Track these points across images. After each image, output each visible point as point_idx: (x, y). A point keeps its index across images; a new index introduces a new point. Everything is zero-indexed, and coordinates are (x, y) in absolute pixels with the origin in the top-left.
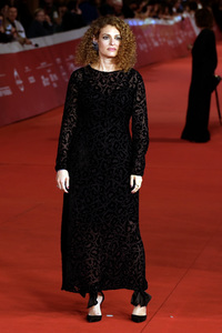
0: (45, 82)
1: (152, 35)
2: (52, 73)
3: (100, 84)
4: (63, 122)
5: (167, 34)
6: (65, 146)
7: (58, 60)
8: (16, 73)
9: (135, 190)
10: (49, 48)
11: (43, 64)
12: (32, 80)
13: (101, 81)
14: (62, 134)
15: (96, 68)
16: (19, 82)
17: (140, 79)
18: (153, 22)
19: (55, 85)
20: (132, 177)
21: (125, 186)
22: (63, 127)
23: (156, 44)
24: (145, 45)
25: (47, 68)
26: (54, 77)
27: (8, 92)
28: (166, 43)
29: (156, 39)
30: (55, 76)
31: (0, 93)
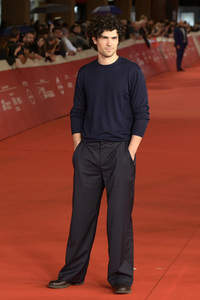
1: (163, 50)
8: (58, 80)
12: (70, 85)
16: (60, 87)
18: (164, 40)
24: (158, 58)
27: (51, 95)
29: (166, 53)
31: (46, 96)
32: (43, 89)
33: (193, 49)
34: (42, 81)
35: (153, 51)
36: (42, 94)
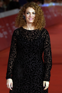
3: (27, 36)
4: (10, 55)
6: (11, 67)
7: (7, 25)
9: (45, 89)
13: (28, 35)
14: (9, 61)
15: (25, 28)
17: (47, 33)
19: (6, 37)
20: (44, 82)
21: (41, 87)
22: (10, 57)
23: (55, 15)
26: (5, 33)
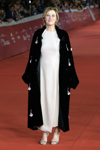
0: (25, 38)
1: (72, 16)
2: (28, 34)
5: (78, 16)
10: (26, 23)
11: (24, 30)
12: (19, 37)
16: (13, 39)
24: (69, 21)
25: (26, 32)
27: (8, 43)
28: (78, 20)
29: (74, 18)
30: (29, 35)
31: (5, 44)
32: (3, 40)
33: (89, 15)
34: (3, 35)
35: (66, 17)
36: (3, 43)
